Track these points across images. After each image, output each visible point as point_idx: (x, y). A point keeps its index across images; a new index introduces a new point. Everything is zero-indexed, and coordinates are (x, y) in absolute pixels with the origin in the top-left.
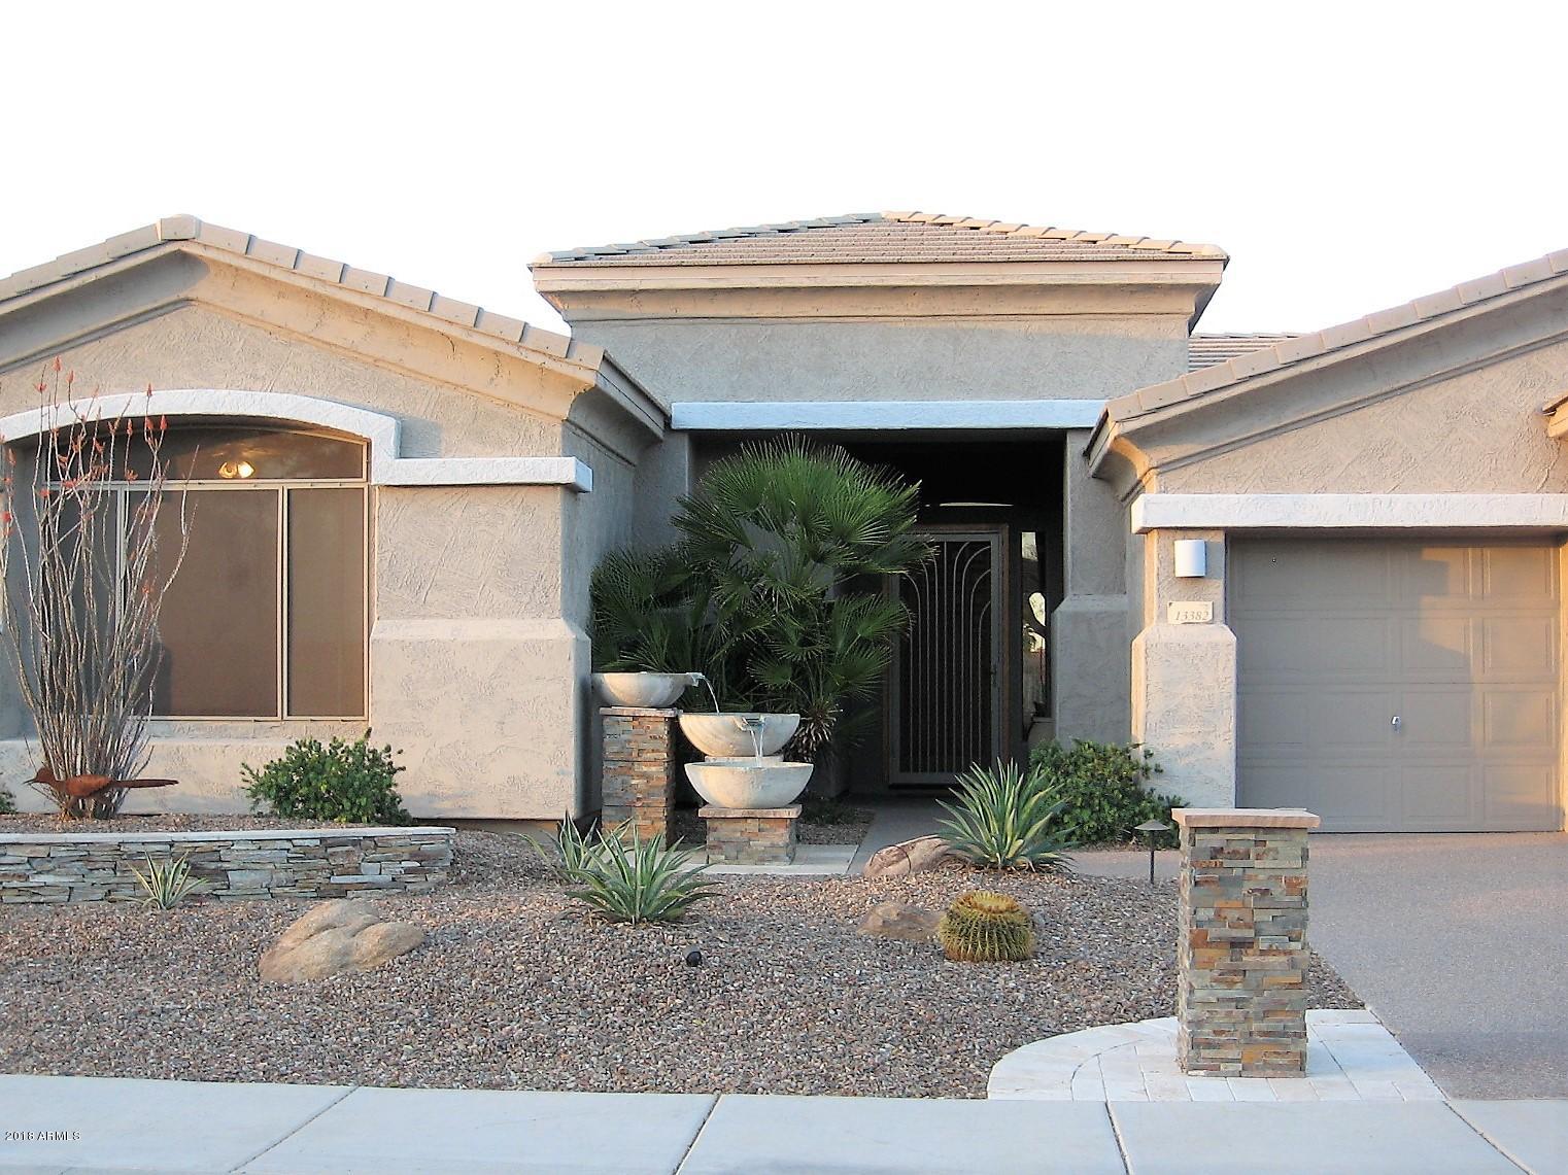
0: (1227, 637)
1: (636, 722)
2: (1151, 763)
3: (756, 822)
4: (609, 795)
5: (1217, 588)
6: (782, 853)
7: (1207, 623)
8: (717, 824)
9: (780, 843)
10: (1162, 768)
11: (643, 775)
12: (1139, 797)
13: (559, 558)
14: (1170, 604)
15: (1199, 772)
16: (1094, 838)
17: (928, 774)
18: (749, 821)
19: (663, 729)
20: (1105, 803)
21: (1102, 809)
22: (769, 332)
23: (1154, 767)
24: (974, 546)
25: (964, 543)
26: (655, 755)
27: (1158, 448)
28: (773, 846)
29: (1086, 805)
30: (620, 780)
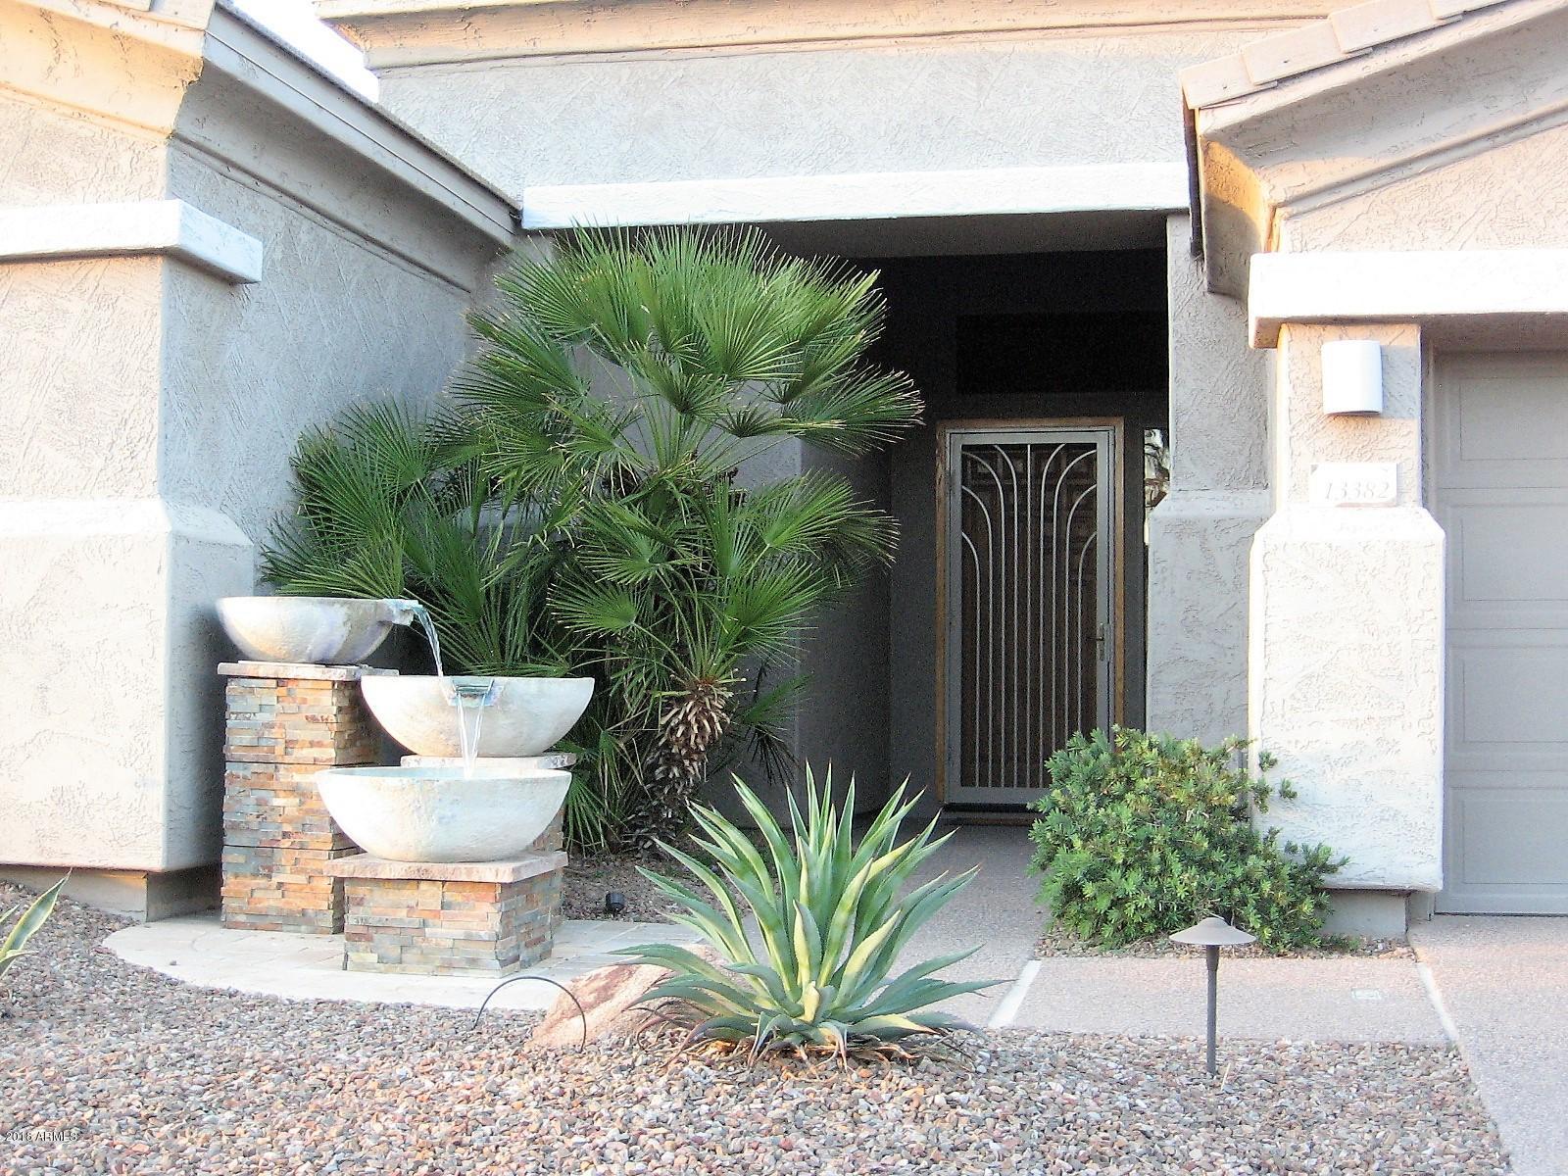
0: (1426, 534)
1: (283, 691)
2: (1273, 779)
3: (437, 889)
4: (235, 827)
5: (1404, 438)
6: (487, 954)
7: (1388, 505)
8: (362, 891)
9: (482, 933)
10: (1293, 789)
11: (294, 790)
12: (1246, 846)
13: (156, 387)
14: (1314, 469)
15: (1369, 798)
16: (1150, 928)
17: (1002, 789)
18: (424, 886)
19: (328, 704)
20: (1173, 858)
21: (1166, 870)
22: (680, 73)
23: (1278, 788)
24: (1072, 450)
25: (1058, 445)
26: (315, 752)
27: (1287, 166)
28: (468, 938)
29: (1138, 858)
30: (252, 800)
